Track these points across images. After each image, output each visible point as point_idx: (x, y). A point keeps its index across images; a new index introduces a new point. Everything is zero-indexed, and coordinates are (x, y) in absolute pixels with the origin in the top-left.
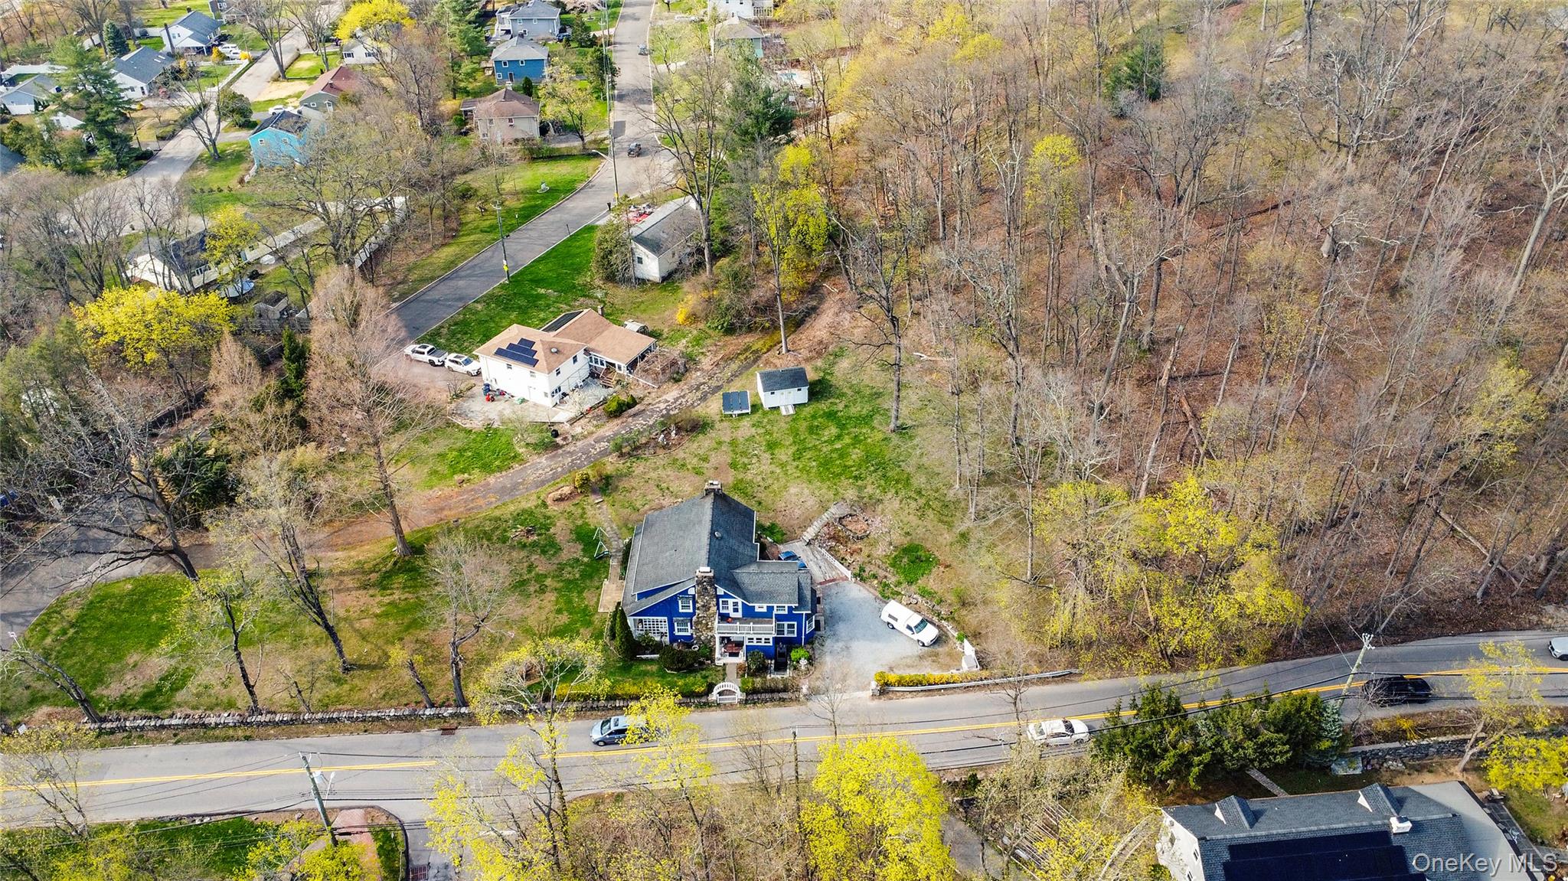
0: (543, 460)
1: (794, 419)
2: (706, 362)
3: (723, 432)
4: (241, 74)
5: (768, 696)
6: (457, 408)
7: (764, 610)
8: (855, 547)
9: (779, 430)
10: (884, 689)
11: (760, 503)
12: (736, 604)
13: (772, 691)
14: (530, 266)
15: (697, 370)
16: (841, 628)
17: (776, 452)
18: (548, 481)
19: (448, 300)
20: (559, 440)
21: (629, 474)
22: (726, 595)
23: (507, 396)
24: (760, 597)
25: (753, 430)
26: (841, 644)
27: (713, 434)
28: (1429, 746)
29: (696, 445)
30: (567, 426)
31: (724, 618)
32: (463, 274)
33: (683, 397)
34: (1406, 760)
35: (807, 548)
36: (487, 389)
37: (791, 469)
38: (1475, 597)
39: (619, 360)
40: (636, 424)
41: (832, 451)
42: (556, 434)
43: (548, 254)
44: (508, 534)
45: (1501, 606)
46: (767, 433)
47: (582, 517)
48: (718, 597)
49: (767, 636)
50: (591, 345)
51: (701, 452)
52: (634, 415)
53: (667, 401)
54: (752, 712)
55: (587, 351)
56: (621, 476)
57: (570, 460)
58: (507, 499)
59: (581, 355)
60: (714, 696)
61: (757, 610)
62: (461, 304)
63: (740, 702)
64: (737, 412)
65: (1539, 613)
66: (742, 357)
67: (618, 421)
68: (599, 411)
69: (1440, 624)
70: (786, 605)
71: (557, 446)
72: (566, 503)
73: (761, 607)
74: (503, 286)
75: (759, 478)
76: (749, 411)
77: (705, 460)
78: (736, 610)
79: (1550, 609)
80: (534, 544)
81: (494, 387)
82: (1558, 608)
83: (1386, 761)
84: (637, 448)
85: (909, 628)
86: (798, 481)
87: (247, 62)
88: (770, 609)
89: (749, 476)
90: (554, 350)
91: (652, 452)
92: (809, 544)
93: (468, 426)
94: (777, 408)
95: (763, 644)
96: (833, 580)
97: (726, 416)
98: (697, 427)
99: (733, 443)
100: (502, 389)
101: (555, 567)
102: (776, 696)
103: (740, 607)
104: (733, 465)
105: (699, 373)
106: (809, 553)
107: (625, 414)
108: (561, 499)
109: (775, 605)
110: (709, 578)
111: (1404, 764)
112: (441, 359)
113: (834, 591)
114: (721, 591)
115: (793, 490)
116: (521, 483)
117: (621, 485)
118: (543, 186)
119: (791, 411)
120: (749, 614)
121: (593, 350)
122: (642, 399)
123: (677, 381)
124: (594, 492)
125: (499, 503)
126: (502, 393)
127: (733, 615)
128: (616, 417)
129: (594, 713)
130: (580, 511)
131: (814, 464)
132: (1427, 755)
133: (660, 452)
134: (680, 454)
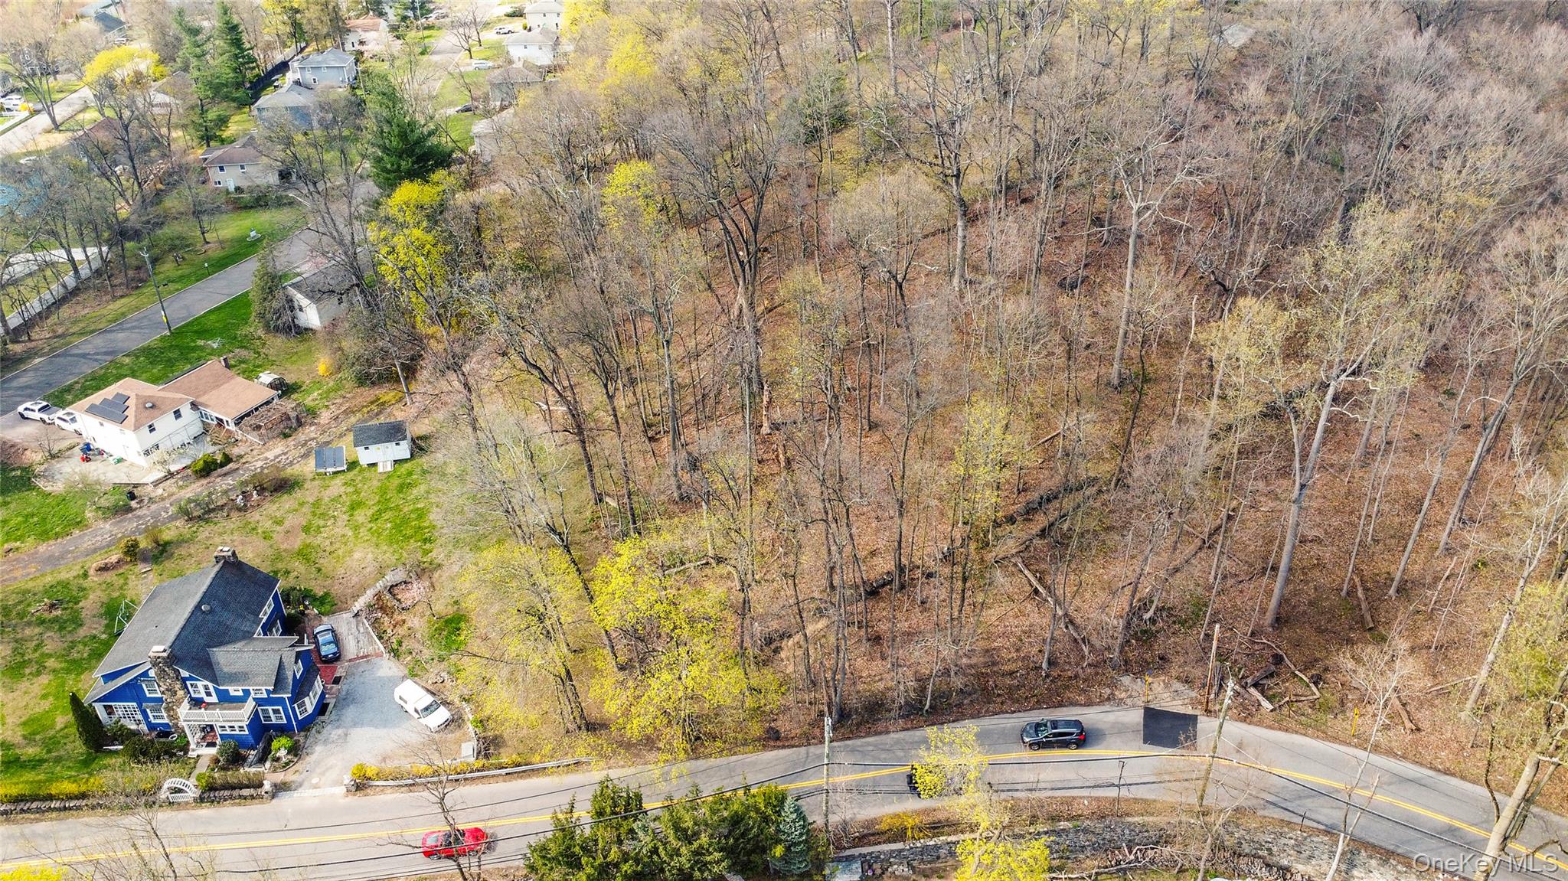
0: (107, 526)
1: (389, 476)
2: (325, 417)
3: (307, 494)
4: (16, 125)
5: (227, 793)
6: (46, 470)
7: (241, 693)
8: (400, 618)
9: (369, 490)
10: (361, 785)
11: (319, 570)
12: (206, 687)
13: (233, 787)
14: (201, 317)
15: (312, 424)
16: (350, 713)
17: (356, 513)
18: (103, 548)
19: (98, 354)
20: (133, 504)
21: (190, 541)
22: (191, 678)
23: (105, 456)
24: (234, 678)
25: (343, 489)
26: (340, 731)
27: (298, 494)
28: (937, 847)
29: (275, 507)
30: (150, 488)
31: (197, 703)
32: (125, 326)
33: (285, 454)
34: (915, 863)
35: (354, 621)
36: (87, 448)
37: (363, 531)
38: (1041, 668)
39: (226, 415)
40: (221, 484)
41: (412, 512)
42: (132, 497)
43: (227, 303)
44: (29, 609)
45: (1070, 678)
46: (356, 492)
47: (121, 588)
48: (184, 680)
49: (240, 724)
50: (200, 400)
51: (278, 514)
52: (225, 475)
53: (267, 459)
54: (206, 812)
55: (194, 406)
56: (180, 542)
57: (135, 524)
58: (48, 569)
59: (186, 410)
60: (163, 794)
61: (232, 693)
62: (109, 358)
63: (195, 800)
64: (331, 470)
65: (1113, 686)
66: (365, 410)
67: (204, 481)
68: (189, 472)
69: (999, 700)
70: (263, 688)
71: (130, 510)
72: (110, 573)
73: (235, 690)
74: (162, 339)
75: (328, 542)
76: (345, 467)
77: (279, 523)
78: (209, 694)
79: (1126, 680)
80: (56, 620)
81: (94, 445)
82: (1134, 680)
83: (891, 864)
84: (210, 511)
85: (416, 711)
86: (366, 545)
87: (27, 114)
88: (247, 693)
89: (319, 540)
90: (149, 405)
91: (225, 514)
92: (356, 615)
93: (49, 489)
94: (374, 465)
95: (237, 732)
96: (366, 657)
97: (318, 474)
98: (282, 486)
99: (317, 504)
100: (101, 448)
101: (66, 645)
102: (236, 793)
103: (212, 690)
104: (306, 529)
105: (313, 428)
106: (354, 626)
107: (215, 473)
108: (104, 569)
109: (251, 688)
110: (164, 658)
111: (913, 868)
112: (51, 417)
113: (361, 669)
114: (184, 673)
115: (357, 555)
116: (72, 552)
117: (177, 552)
118: (253, 234)
119: (389, 468)
120: (225, 698)
121: (202, 404)
122: (241, 457)
123: (286, 436)
124: (145, 560)
125: (37, 575)
126: (101, 453)
127: (207, 699)
128: (204, 477)
129: (27, 816)
130: (122, 581)
131: (389, 525)
132: (938, 857)
133: (235, 514)
134: (254, 516)
